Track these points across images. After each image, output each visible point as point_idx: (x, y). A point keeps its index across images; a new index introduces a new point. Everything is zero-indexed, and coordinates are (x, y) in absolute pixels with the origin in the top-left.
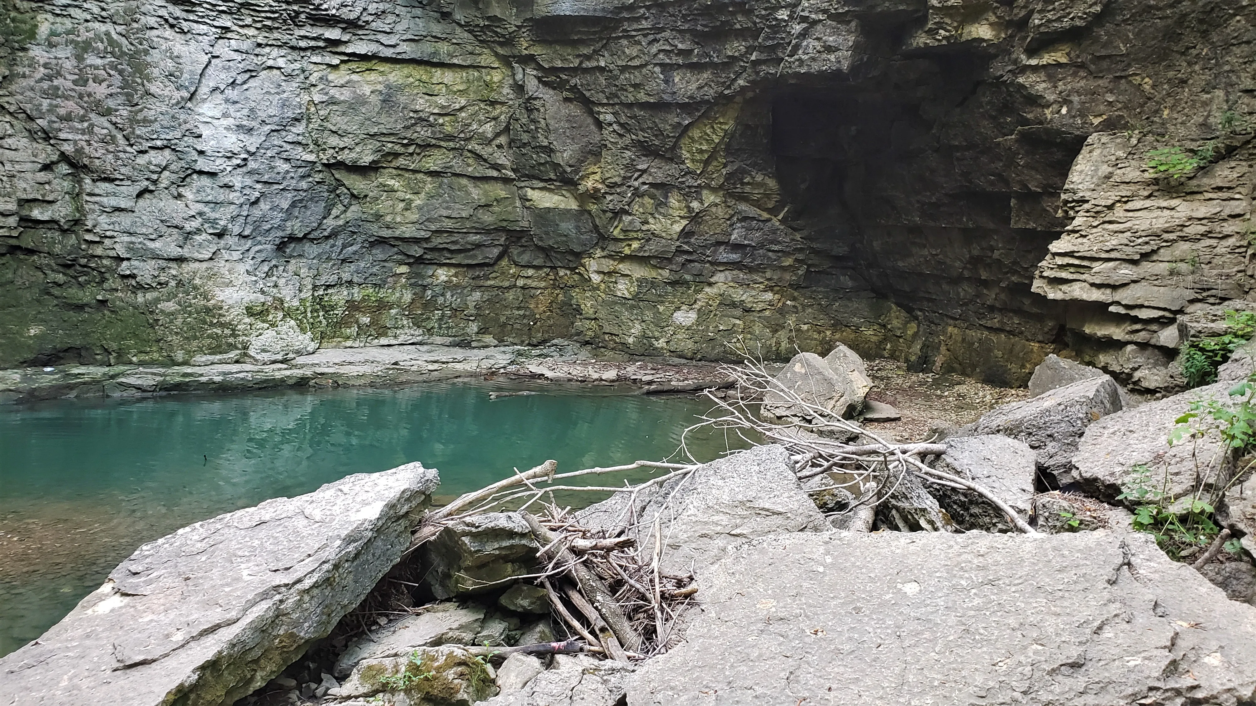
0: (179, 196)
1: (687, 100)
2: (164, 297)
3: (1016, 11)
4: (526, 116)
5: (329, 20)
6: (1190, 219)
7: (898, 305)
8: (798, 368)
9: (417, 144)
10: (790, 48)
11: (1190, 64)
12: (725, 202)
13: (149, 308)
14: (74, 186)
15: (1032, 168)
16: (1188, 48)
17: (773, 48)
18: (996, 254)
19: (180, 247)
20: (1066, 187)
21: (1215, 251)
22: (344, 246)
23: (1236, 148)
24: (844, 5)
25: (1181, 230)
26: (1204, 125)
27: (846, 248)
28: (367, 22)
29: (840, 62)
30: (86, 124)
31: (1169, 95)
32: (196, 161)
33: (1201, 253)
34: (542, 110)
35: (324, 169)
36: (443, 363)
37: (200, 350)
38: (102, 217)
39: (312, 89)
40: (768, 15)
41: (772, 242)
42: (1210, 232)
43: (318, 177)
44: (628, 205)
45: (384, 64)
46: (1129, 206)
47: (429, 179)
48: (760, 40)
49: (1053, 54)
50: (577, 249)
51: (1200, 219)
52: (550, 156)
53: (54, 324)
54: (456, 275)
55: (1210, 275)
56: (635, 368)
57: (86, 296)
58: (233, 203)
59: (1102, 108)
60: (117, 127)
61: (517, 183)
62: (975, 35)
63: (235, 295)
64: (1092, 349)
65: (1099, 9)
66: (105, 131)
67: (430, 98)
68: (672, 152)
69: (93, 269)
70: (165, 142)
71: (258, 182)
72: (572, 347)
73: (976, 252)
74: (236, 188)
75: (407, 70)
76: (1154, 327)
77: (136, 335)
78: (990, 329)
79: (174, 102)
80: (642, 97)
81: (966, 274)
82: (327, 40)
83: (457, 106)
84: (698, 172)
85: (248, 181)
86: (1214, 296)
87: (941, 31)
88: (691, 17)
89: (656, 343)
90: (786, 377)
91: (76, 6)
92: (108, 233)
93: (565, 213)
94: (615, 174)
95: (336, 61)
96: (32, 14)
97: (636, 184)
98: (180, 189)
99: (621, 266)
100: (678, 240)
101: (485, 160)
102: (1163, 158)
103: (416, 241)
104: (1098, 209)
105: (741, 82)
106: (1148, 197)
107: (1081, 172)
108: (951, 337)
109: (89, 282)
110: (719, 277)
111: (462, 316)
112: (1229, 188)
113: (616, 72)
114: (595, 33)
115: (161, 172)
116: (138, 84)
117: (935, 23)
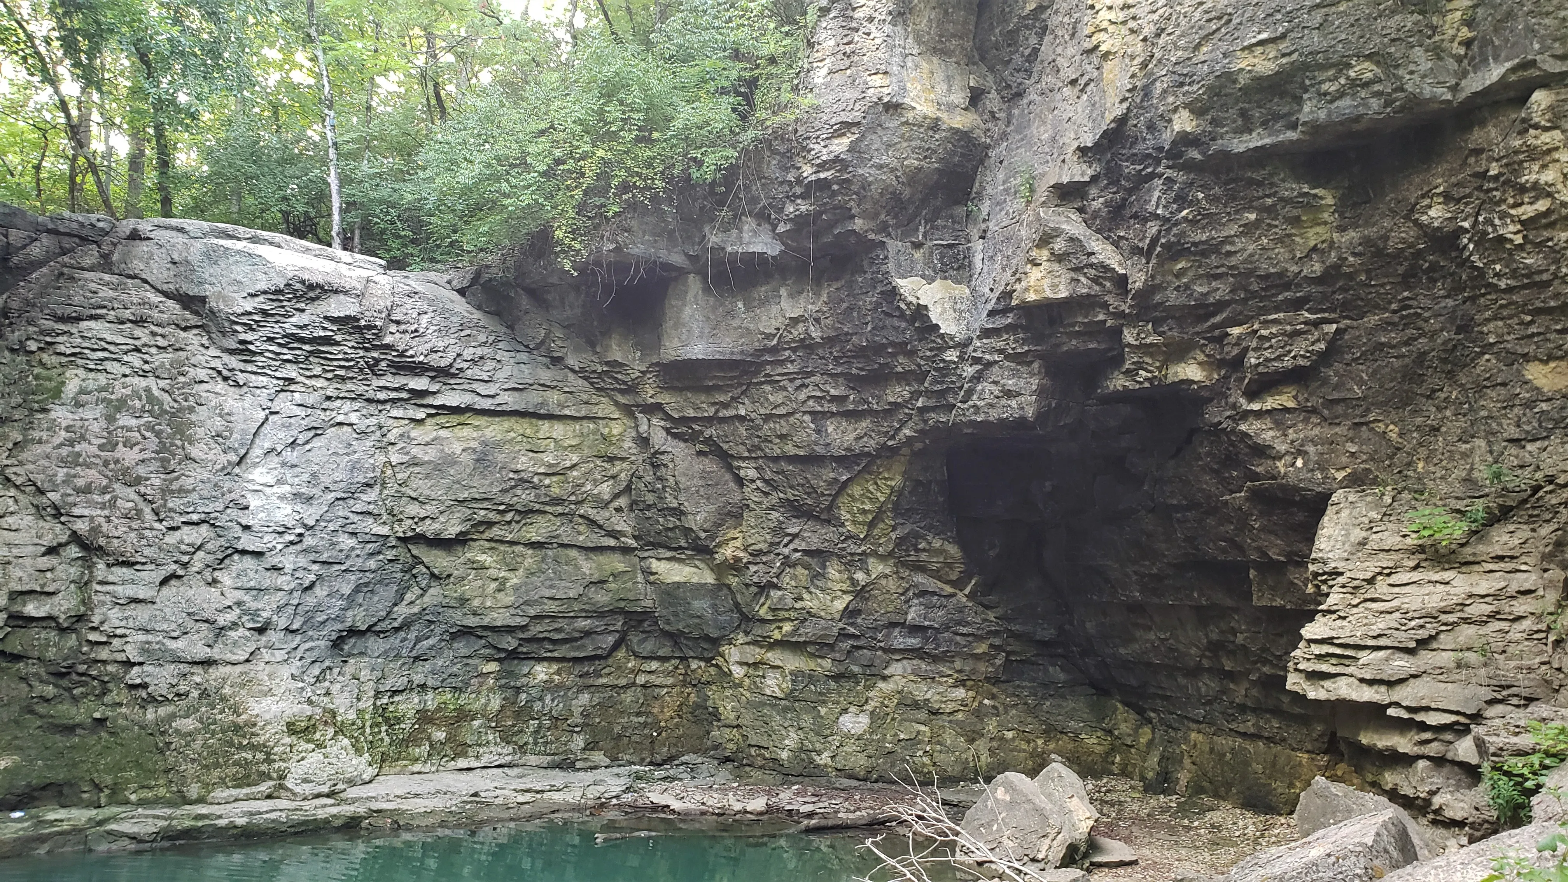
0: (215, 581)
1: (844, 453)
2: (182, 713)
3: (1227, 349)
4: (651, 473)
5: (416, 368)
6: (1470, 596)
7: (1125, 704)
8: (1000, 793)
9: (516, 510)
10: (962, 393)
11: (1439, 409)
12: (897, 573)
13: (160, 728)
14: (83, 573)
15: (1271, 532)
16: (1434, 391)
17: (942, 393)
18: (1240, 639)
19: (209, 646)
20: (1313, 555)
21: (1508, 637)
22: (418, 640)
23: (1511, 508)
24: (1023, 344)
25: (1462, 611)
26: (1468, 480)
27: (1052, 631)
28: (461, 370)
29: (1023, 408)
30: (107, 497)
31: (1420, 444)
32: (239, 538)
33: (1491, 640)
34: (671, 465)
35: (399, 543)
36: (538, 792)
37: (222, 782)
38: (113, 611)
39: (390, 448)
40: (934, 356)
41: (959, 623)
42: (1498, 613)
43: (390, 554)
44: (777, 577)
45: (480, 417)
46: (1393, 579)
47: (530, 552)
48: (926, 385)
49: (1277, 397)
50: (714, 634)
51: (1483, 597)
52: (680, 520)
53: (33, 753)
54: (558, 672)
55: (1507, 668)
56: (791, 795)
57: (80, 713)
58: (280, 590)
59: (1344, 459)
60: (145, 500)
61: (639, 553)
62: (1182, 376)
63: (274, 707)
64: (1374, 764)
65: (1323, 346)
66: (131, 504)
67: (535, 455)
68: (829, 512)
69: (94, 678)
70: (203, 515)
71: (315, 562)
72: (707, 765)
73: (1214, 636)
74: (286, 570)
75: (507, 423)
76: (1449, 737)
77: (138, 765)
78: (1244, 735)
79: (219, 467)
80: (790, 449)
81: (1206, 663)
82: (412, 391)
83: (568, 464)
84: (862, 536)
85: (302, 561)
86: (1517, 696)
87: (1141, 372)
88: (845, 359)
89: (817, 758)
90: (986, 806)
91: (114, 360)
92: (119, 632)
93: (699, 589)
94: (760, 540)
95: (421, 414)
96: (60, 370)
97: (786, 551)
98: (216, 574)
99: (769, 655)
100: (840, 620)
101: (600, 527)
102: (1424, 520)
103: (510, 630)
104: (1356, 583)
105: (907, 432)
106: (1416, 568)
107: (1330, 537)
108: (1195, 745)
109: (85, 695)
110: (895, 669)
111: (565, 726)
112: (1512, 558)
113: (759, 422)
114: (731, 378)
115: (194, 553)
116: (178, 447)
117: (1133, 363)
